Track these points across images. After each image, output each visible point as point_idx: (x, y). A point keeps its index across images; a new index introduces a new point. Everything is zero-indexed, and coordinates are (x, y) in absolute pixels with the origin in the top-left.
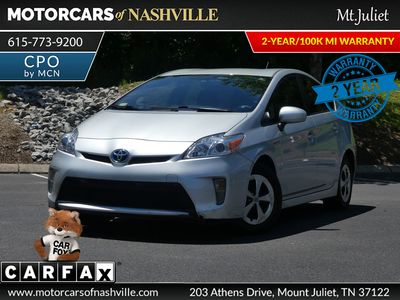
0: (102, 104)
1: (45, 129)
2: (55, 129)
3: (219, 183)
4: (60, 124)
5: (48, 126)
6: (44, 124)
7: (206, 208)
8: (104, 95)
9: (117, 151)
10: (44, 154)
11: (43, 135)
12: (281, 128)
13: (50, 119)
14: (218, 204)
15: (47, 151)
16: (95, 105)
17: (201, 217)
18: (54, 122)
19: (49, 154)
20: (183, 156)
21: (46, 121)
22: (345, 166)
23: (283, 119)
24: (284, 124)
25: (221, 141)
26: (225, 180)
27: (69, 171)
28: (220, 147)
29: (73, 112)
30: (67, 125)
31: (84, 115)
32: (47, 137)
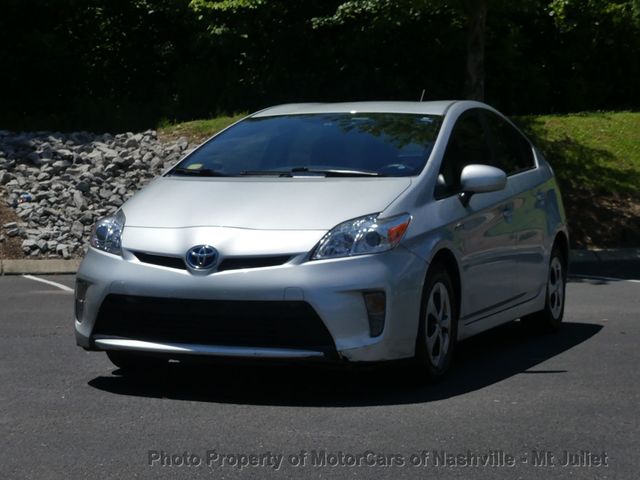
0: (132, 160)
1: (43, 202)
2: (58, 202)
3: (373, 300)
4: (65, 194)
5: (46, 197)
6: (41, 193)
7: (353, 343)
8: (135, 144)
9: (197, 249)
10: (42, 243)
11: (40, 211)
12: (465, 202)
13: (50, 185)
14: (373, 335)
15: (46, 238)
16: (121, 161)
17: (345, 358)
18: (57, 190)
19: (51, 243)
20: (311, 255)
21: (44, 188)
22: (555, 261)
23: (468, 186)
24: (469, 194)
25: (373, 227)
26: (384, 293)
27: (114, 284)
28: (372, 239)
29: (87, 174)
30: (78, 194)
31: (105, 178)
32: (47, 214)
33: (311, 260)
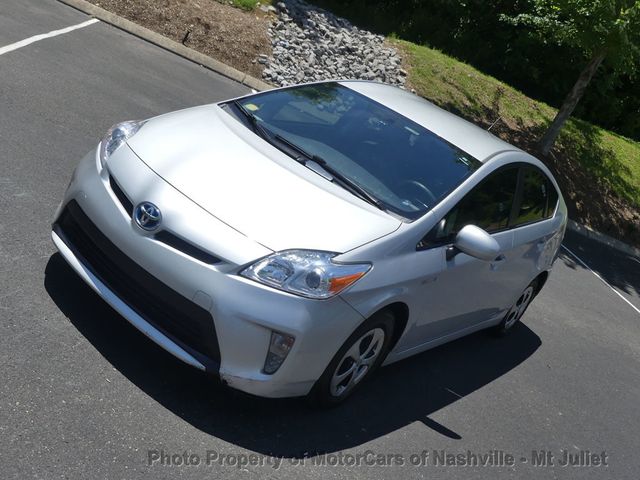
0: (357, 49)
1: (291, 51)
2: (299, 55)
3: (280, 342)
4: (307, 52)
5: (295, 49)
6: (294, 45)
8: (365, 41)
10: (275, 75)
11: (286, 56)
13: (301, 43)
14: (264, 372)
15: (279, 74)
16: (350, 47)
17: (225, 381)
18: (304, 47)
19: (280, 77)
21: (297, 44)
26: (293, 339)
28: (312, 279)
29: (325, 46)
30: (313, 54)
31: (335, 53)
32: (289, 59)
33: (239, 274)
